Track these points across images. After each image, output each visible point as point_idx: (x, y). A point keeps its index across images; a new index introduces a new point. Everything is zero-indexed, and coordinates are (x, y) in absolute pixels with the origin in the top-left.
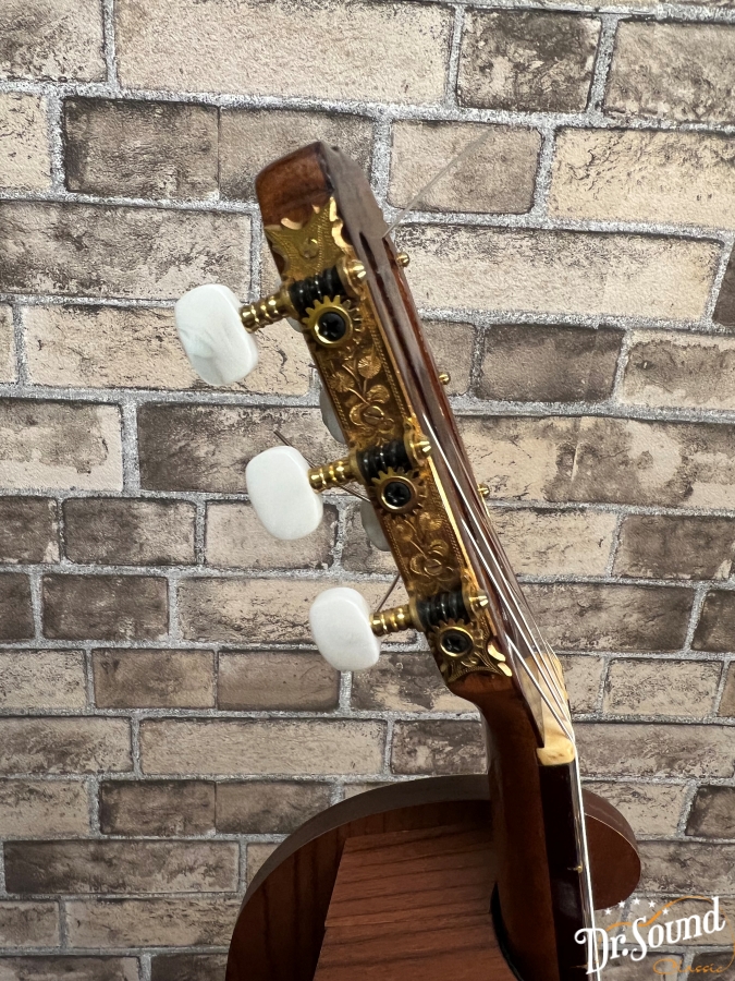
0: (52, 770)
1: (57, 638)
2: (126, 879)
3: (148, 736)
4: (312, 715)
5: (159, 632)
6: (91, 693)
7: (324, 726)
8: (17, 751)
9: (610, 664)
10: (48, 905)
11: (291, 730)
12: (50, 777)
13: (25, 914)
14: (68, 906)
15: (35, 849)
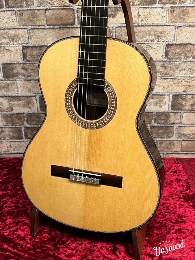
0: (11, 44)
1: (9, 7)
2: (31, 74)
3: (32, 33)
4: (69, 26)
5: (32, 5)
6: (18, 22)
7: (72, 29)
8: (2, 39)
9: (139, 9)
10: (13, 82)
11: (65, 31)
12: (10, 46)
13: (8, 84)
14: (18, 81)
15: (9, 66)
